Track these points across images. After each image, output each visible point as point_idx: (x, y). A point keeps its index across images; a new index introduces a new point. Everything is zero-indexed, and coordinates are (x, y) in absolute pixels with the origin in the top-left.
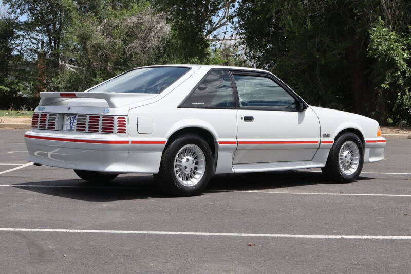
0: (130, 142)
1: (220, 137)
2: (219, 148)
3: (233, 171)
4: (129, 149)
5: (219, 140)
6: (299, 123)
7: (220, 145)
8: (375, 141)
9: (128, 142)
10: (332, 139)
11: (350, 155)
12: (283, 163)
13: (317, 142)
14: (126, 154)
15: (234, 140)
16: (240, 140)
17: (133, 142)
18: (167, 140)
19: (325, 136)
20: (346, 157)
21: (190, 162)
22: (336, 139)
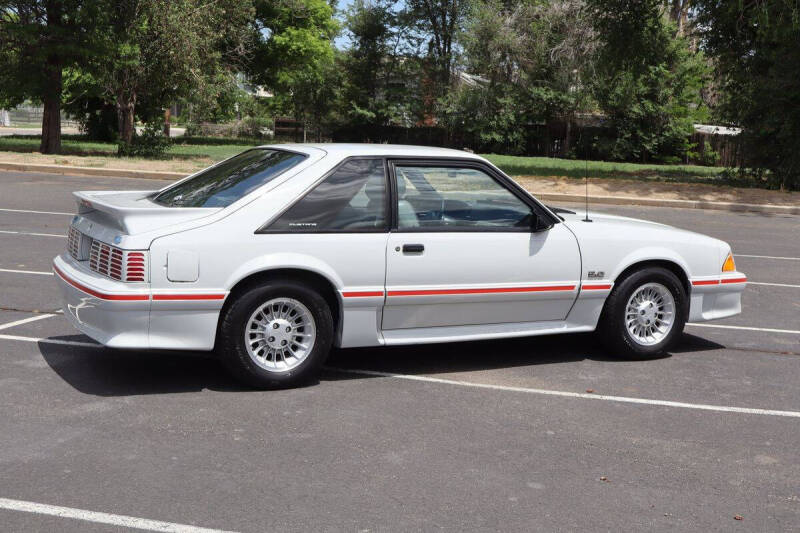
0: (151, 297)
1: (347, 284)
2: (344, 305)
3: (382, 341)
4: (150, 309)
5: (342, 290)
6: (531, 254)
7: (344, 298)
8: (716, 282)
9: (146, 297)
10: (610, 281)
11: (656, 307)
12: (478, 328)
13: (572, 287)
14: (145, 318)
15: (381, 288)
16: (390, 288)
17: (156, 297)
18: (228, 292)
19: (591, 275)
20: (643, 312)
21: (282, 329)
22: (619, 280)
